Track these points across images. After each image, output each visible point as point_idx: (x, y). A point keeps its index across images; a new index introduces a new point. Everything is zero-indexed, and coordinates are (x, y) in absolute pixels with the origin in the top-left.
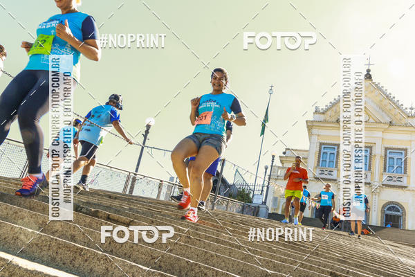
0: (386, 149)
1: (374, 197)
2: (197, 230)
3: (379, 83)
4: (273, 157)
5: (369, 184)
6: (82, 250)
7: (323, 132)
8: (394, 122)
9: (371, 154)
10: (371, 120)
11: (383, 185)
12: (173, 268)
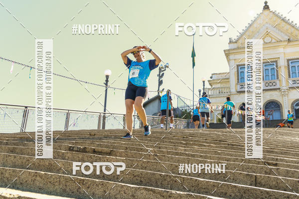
0: (288, 60)
1: (284, 98)
2: (160, 148)
3: (276, 11)
4: (204, 82)
5: (279, 89)
6: (83, 180)
7: (238, 57)
8: (291, 39)
9: (277, 66)
10: (273, 41)
11: (290, 88)
12: (151, 180)
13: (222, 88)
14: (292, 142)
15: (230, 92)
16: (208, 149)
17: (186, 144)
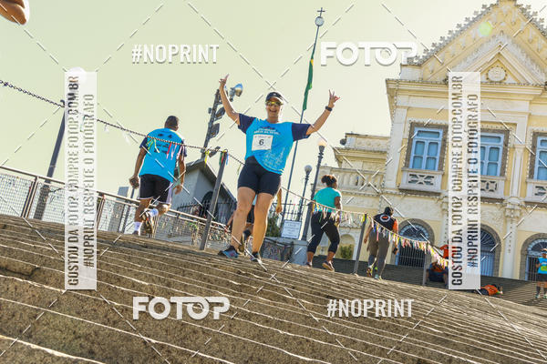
0: (536, 134)
1: (509, 225)
3: (529, 7)
4: (322, 148)
5: (502, 200)
7: (417, 102)
9: (506, 145)
10: (510, 80)
11: (527, 203)
13: (364, 172)
14: (501, 331)
15: (382, 186)
16: (292, 308)
17: (240, 289)
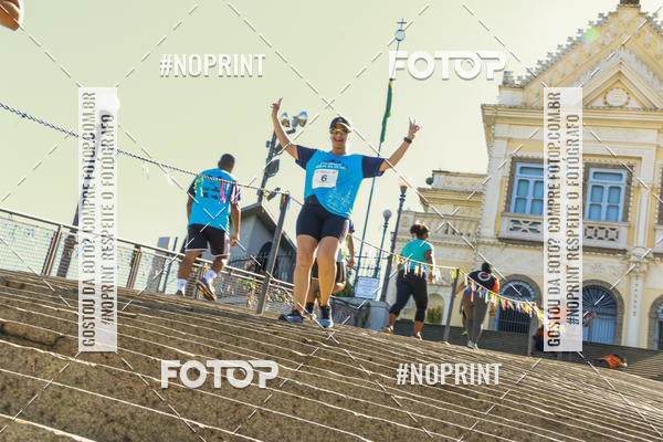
1: (634, 281)
3: (656, 15)
4: (404, 189)
5: (624, 251)
9: (629, 183)
10: (633, 104)
11: (655, 254)
13: (456, 218)
14: (626, 413)
15: (478, 235)
